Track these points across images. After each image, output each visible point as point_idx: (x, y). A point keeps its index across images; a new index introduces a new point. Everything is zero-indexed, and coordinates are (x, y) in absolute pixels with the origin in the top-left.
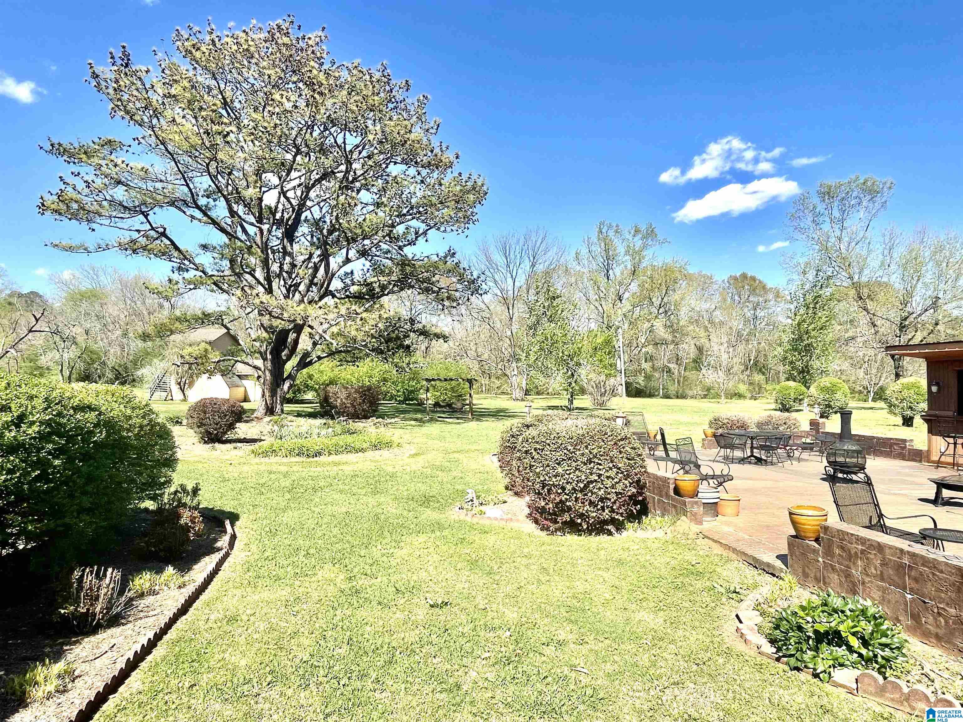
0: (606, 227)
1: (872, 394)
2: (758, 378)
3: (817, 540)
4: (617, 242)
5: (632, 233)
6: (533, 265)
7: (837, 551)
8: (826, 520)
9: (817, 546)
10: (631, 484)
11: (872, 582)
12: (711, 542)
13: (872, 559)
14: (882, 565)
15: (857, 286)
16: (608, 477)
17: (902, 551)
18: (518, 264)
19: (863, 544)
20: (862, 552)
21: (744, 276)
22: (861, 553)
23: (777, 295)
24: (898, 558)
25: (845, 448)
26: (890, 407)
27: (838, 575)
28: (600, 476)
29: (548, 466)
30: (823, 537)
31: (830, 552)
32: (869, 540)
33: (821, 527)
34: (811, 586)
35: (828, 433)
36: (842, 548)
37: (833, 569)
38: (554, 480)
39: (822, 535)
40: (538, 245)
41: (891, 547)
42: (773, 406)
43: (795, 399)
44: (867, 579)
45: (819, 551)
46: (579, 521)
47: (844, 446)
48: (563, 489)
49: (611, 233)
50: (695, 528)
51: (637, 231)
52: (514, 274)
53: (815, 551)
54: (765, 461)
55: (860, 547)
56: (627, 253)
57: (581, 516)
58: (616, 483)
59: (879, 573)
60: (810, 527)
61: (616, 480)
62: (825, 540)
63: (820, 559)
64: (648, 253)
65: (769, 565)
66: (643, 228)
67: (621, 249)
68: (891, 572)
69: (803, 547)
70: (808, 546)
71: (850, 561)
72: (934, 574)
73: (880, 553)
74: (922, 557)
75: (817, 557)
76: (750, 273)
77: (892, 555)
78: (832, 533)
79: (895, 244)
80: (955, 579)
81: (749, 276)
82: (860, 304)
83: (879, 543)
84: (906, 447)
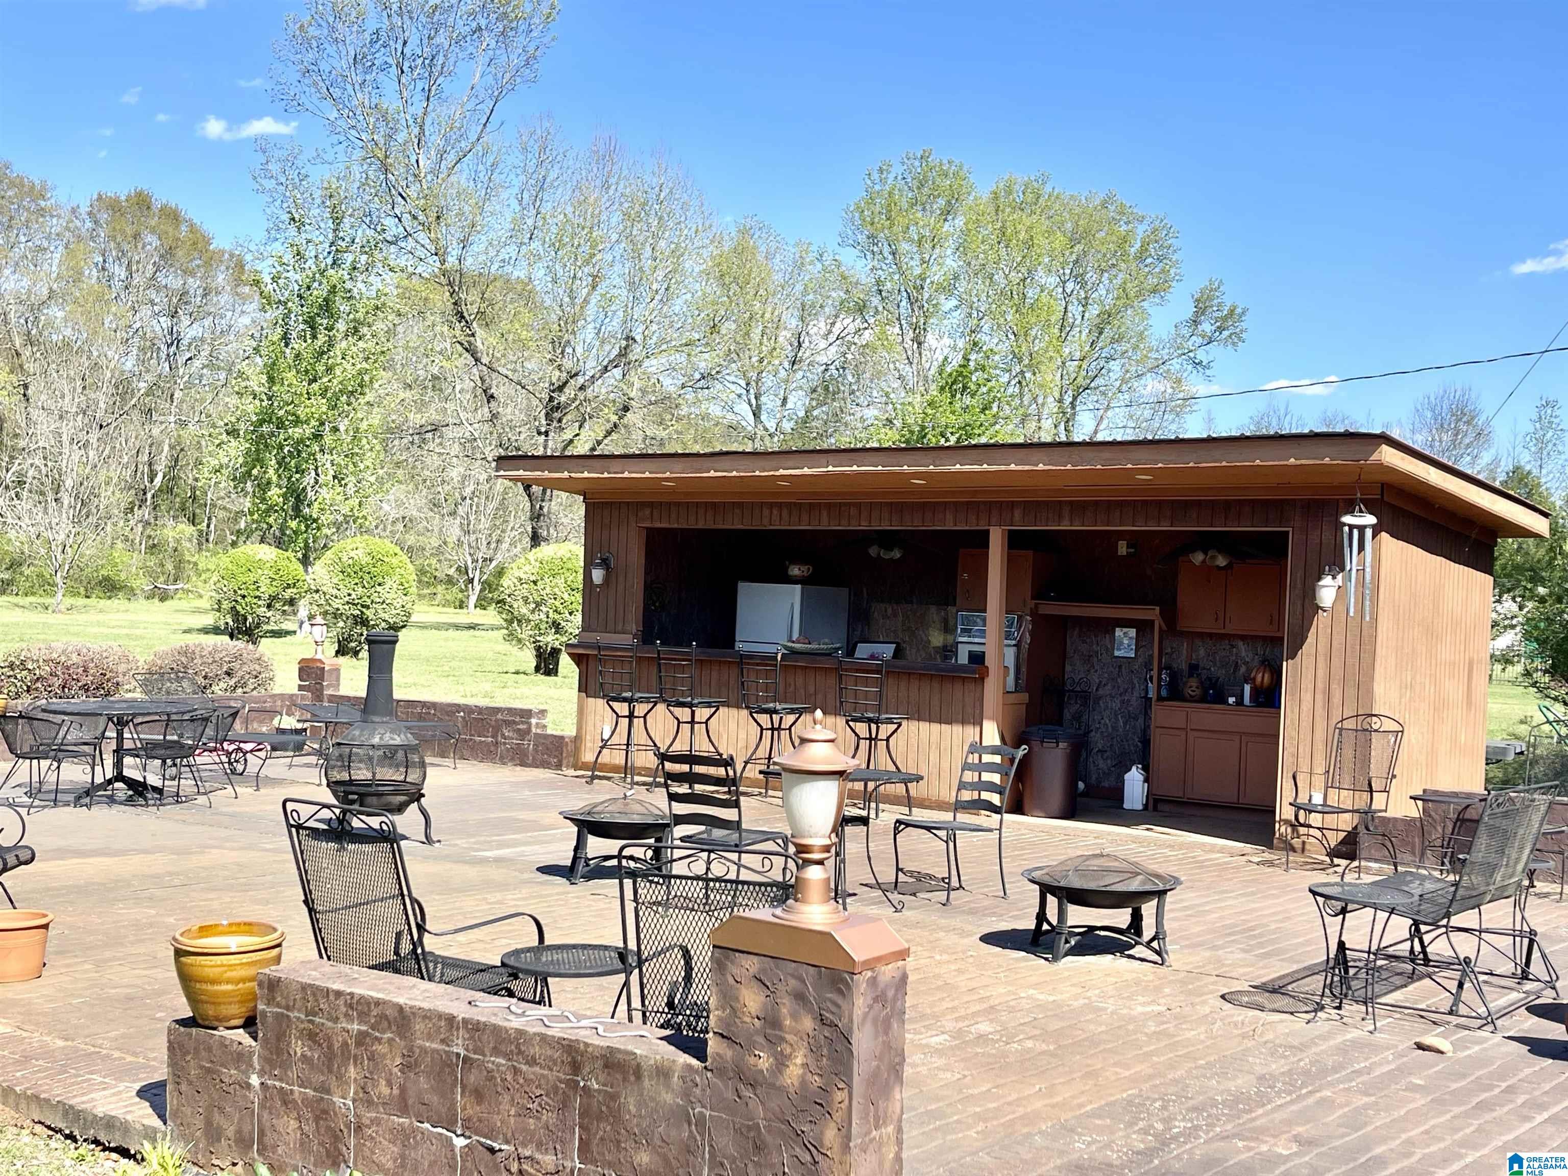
1: (478, 588)
2: (175, 531)
3: (249, 1023)
7: (298, 1048)
8: (278, 960)
9: (247, 1040)
11: (379, 1122)
13: (384, 1056)
14: (404, 1069)
15: (453, 280)
17: (451, 1020)
19: (363, 1016)
20: (361, 1039)
21: (142, 202)
22: (359, 1044)
24: (443, 1041)
25: (376, 740)
26: (510, 622)
27: (299, 1119)
30: (264, 1013)
31: (279, 1052)
32: (378, 1003)
33: (260, 985)
34: (226, 1164)
35: (344, 699)
36: (312, 1036)
37: (286, 1104)
39: (261, 1007)
41: (427, 1015)
42: (209, 620)
43: (273, 598)
44: (369, 1116)
45: (251, 1054)
47: (372, 735)
53: (241, 1058)
54: (159, 791)
55: (355, 1027)
59: (396, 1091)
60: (230, 987)
62: (270, 1020)
63: (254, 1079)
65: (112, 1123)
68: (424, 1083)
69: (209, 1049)
70: (223, 1044)
71: (330, 1071)
72: (516, 1071)
73: (402, 1037)
74: (496, 1030)
75: (247, 1074)
76: (161, 197)
77: (429, 1037)
78: (287, 998)
79: (548, 180)
80: (558, 1074)
81: (157, 205)
82: (458, 332)
83: (400, 1009)
84: (529, 730)
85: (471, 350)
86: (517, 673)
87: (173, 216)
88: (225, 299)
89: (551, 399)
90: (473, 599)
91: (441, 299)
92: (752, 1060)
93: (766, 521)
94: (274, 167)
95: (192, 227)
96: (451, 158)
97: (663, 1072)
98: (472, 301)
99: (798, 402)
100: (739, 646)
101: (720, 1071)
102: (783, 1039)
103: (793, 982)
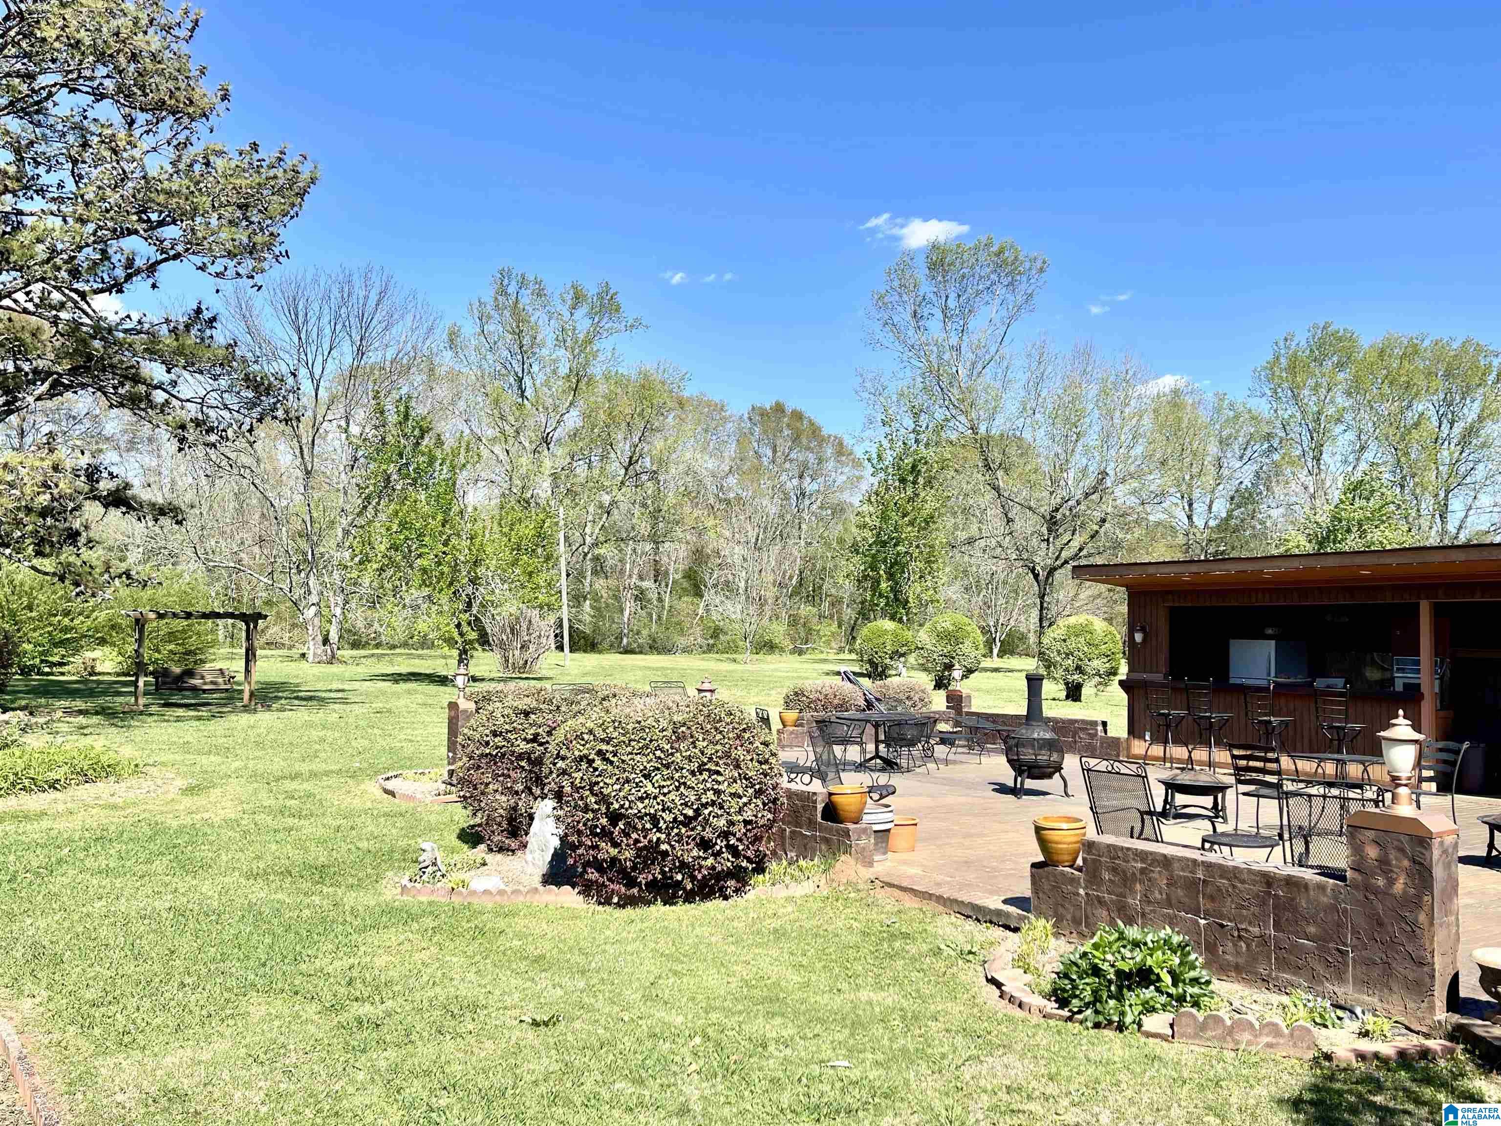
0: (514, 283)
1: (999, 644)
2: (806, 610)
4: (538, 317)
5: (569, 302)
6: (360, 353)
7: (1106, 876)
8: (1084, 835)
9: (1076, 872)
10: (764, 804)
11: (1154, 911)
12: (897, 893)
13: (1157, 879)
14: (1168, 885)
15: (983, 445)
16: (734, 795)
17: (1195, 861)
18: (326, 347)
19: (1143, 860)
20: (1143, 871)
21: (779, 409)
22: (1141, 874)
23: (841, 450)
24: (1190, 872)
25: (1035, 736)
27: (1108, 910)
28: (718, 792)
29: (628, 781)
30: (1085, 858)
31: (1095, 877)
33: (1083, 845)
34: (1067, 933)
35: (978, 715)
36: (1114, 870)
37: (1101, 902)
38: (640, 805)
39: (1083, 855)
40: (370, 308)
41: (1181, 859)
43: (894, 653)
44: (1148, 909)
45: (1079, 878)
46: (679, 877)
47: (1033, 732)
48: (655, 820)
49: (526, 299)
50: (867, 873)
51: (578, 298)
52: (317, 371)
53: (1073, 880)
54: (896, 765)
55: (1139, 865)
56: (560, 342)
57: (683, 866)
58: (745, 804)
59: (1164, 896)
60: (1065, 846)
61: (745, 800)
62: (1089, 862)
63: (1082, 892)
64: (603, 345)
65: (999, 913)
66: (591, 290)
67: (547, 333)
68: (1180, 892)
69: (1054, 877)
70: (1063, 874)
71: (1126, 887)
72: (1234, 887)
73: (1167, 870)
74: (1220, 866)
75: (1077, 888)
76: (790, 405)
77: (1183, 870)
78: (1099, 851)
79: (1046, 373)
80: (1259, 888)
81: (788, 410)
82: (988, 478)
83: (1165, 856)
84: (1096, 734)
85: (996, 489)
86: (1054, 699)
87: (798, 416)
88: (831, 465)
89: (1052, 517)
90: (996, 651)
91: (975, 458)
92: (1374, 881)
93: (1254, 600)
94: (868, 385)
95: (811, 423)
96: (979, 366)
97: (1321, 887)
98: (996, 455)
99: (1221, 508)
100: (1232, 681)
101: (1355, 886)
102: (1392, 871)
103: (1396, 843)
